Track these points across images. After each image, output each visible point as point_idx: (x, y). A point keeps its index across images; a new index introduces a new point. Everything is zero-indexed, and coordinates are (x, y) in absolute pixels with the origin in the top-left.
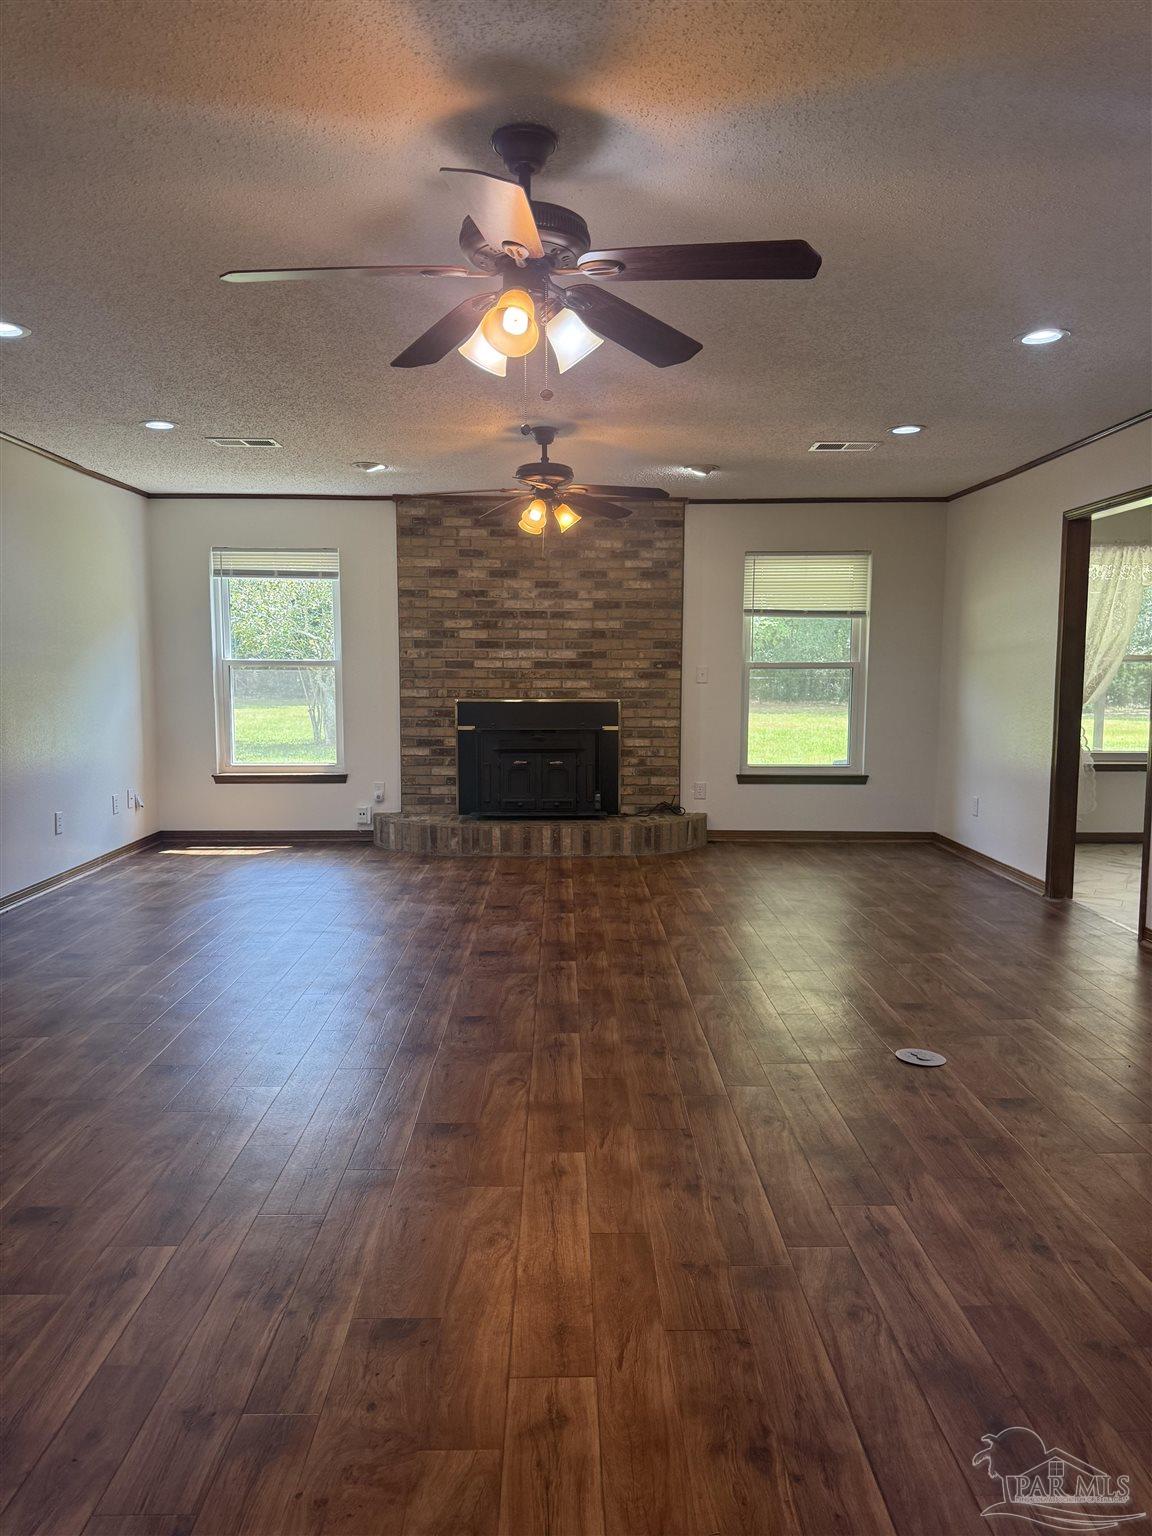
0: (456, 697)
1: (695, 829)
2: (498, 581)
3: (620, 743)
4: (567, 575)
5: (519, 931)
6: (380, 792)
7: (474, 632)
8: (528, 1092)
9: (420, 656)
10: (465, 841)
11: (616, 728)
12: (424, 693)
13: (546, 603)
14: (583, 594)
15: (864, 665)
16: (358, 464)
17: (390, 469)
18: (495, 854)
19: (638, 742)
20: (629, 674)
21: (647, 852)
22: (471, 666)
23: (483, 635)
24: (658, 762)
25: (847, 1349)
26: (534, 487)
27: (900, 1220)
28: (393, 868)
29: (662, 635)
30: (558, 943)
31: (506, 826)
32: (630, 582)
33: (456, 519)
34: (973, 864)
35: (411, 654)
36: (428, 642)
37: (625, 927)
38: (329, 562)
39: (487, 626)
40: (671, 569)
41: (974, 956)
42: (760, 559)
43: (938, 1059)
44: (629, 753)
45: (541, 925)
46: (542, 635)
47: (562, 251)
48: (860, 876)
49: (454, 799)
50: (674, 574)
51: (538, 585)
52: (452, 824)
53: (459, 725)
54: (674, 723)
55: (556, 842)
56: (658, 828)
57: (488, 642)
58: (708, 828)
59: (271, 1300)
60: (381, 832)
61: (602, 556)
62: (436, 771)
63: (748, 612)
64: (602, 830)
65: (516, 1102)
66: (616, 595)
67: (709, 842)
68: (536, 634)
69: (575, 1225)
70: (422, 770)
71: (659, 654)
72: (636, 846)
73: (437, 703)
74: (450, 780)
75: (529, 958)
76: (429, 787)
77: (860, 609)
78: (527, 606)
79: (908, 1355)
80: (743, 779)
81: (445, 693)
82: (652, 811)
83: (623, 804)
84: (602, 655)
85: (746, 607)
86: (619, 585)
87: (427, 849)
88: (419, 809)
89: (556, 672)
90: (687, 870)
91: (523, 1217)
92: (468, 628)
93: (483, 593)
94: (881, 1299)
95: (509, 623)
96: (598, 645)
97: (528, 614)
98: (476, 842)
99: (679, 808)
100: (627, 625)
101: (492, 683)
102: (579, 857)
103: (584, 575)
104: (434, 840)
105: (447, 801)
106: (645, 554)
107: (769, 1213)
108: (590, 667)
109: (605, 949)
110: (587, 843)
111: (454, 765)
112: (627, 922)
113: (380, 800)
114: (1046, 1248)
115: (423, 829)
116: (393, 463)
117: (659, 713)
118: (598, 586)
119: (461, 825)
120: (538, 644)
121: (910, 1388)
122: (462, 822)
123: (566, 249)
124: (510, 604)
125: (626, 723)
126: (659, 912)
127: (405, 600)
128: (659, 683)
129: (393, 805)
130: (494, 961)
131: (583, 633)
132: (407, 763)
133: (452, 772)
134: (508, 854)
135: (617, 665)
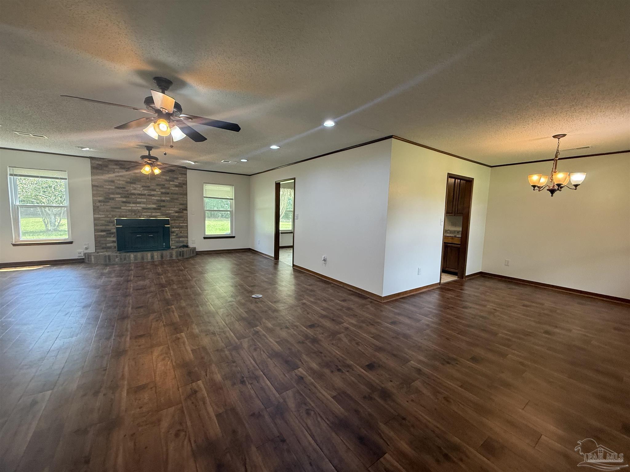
0: (116, 217)
1: (193, 251)
2: (129, 185)
3: (170, 230)
4: (152, 184)
5: (147, 282)
6: (87, 246)
7: (121, 199)
8: (163, 322)
9: (101, 205)
10: (121, 259)
11: (169, 226)
12: (103, 216)
13: (146, 192)
14: (157, 190)
15: (233, 211)
16: (79, 147)
17: (91, 150)
18: (132, 262)
19: (176, 229)
20: (173, 212)
21: (180, 258)
22: (120, 208)
23: (124, 200)
24: (181, 235)
25: (255, 357)
26: (146, 162)
27: (260, 329)
28: (95, 269)
29: (182, 202)
30: (160, 284)
31: (135, 254)
32: (172, 188)
33: (113, 166)
34: (259, 255)
35: (97, 204)
36: (104, 201)
37: (179, 278)
38: (65, 175)
39: (125, 197)
40: (183, 185)
41: (263, 274)
42: (207, 185)
43: (261, 296)
44: (173, 232)
45: (153, 280)
46: (145, 200)
47: (175, 112)
48: (236, 259)
49: (115, 247)
50: (184, 186)
51: (143, 187)
52: (116, 254)
53: (116, 225)
54: (186, 224)
55: (152, 257)
56: (183, 251)
57: (126, 202)
58: (196, 250)
59: (96, 394)
60: (88, 258)
61: (163, 180)
62: (108, 239)
63: (205, 197)
64: (167, 253)
65: (160, 325)
66: (168, 191)
67: (197, 254)
68: (143, 200)
69: (186, 349)
70: (102, 239)
71: (181, 207)
72: (177, 256)
73: (108, 219)
74: (114, 242)
75: (152, 289)
76: (106, 244)
77: (232, 198)
78: (139, 192)
79: (267, 354)
80: (205, 238)
81: (111, 216)
82: (180, 247)
83: (172, 246)
84: (164, 206)
85: (204, 196)
86: (169, 188)
87: (107, 262)
88: (102, 250)
89: (150, 211)
90: (192, 262)
91: (171, 350)
92: (118, 198)
93: (124, 188)
94: (260, 345)
95: (133, 197)
96: (162, 204)
97: (139, 194)
98: (125, 259)
99: (188, 246)
100: (171, 199)
101: (128, 213)
102: (160, 261)
103: (157, 185)
104: (109, 259)
105: (113, 248)
106: (176, 181)
107: (232, 334)
108: (160, 210)
109: (175, 284)
110: (162, 257)
111: (115, 237)
112: (179, 276)
113: (86, 249)
114: (288, 327)
115: (105, 256)
116: (93, 148)
117: (182, 222)
118: (162, 188)
119: (119, 255)
120: (144, 203)
121: (269, 360)
122: (120, 253)
123: (176, 112)
124: (133, 191)
125: (172, 225)
126: (188, 273)
127: (95, 188)
128: (182, 214)
129: (92, 249)
130: (141, 291)
131: (158, 200)
132: (96, 237)
133: (115, 239)
134: (137, 261)
135: (168, 209)
